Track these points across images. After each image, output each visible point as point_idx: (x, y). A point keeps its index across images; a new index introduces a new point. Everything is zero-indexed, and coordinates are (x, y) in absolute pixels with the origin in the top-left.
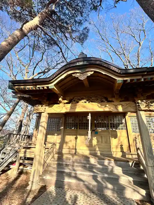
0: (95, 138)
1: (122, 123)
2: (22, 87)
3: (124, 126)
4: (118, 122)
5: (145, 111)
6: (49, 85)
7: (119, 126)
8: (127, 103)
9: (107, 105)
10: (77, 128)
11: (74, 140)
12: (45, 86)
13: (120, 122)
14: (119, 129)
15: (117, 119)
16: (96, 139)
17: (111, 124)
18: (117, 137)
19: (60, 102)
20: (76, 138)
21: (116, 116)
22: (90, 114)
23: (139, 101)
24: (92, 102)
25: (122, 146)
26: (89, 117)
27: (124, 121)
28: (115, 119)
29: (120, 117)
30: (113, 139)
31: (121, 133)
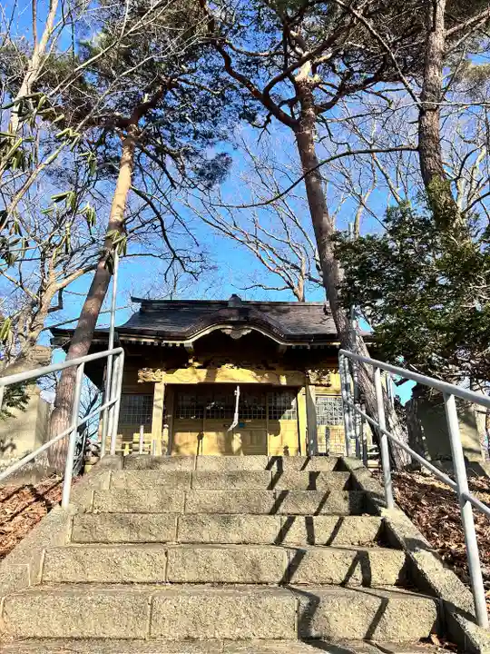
0: (239, 435)
1: (290, 407)
2: (134, 339)
3: (293, 412)
4: (283, 404)
5: (316, 385)
6: (184, 342)
7: (284, 413)
8: (293, 372)
9: (266, 375)
10: (202, 417)
11: (195, 442)
12: (178, 343)
13: (287, 404)
14: (284, 418)
15: (282, 399)
16: (241, 438)
17: (270, 408)
18: (279, 433)
19: (190, 365)
20: (200, 437)
21: (280, 394)
22: (238, 388)
23: (310, 371)
24: (243, 368)
25: (286, 448)
26: (238, 392)
27: (293, 403)
28: (278, 399)
29: (287, 394)
30: (272, 436)
31: (286, 425)
